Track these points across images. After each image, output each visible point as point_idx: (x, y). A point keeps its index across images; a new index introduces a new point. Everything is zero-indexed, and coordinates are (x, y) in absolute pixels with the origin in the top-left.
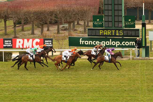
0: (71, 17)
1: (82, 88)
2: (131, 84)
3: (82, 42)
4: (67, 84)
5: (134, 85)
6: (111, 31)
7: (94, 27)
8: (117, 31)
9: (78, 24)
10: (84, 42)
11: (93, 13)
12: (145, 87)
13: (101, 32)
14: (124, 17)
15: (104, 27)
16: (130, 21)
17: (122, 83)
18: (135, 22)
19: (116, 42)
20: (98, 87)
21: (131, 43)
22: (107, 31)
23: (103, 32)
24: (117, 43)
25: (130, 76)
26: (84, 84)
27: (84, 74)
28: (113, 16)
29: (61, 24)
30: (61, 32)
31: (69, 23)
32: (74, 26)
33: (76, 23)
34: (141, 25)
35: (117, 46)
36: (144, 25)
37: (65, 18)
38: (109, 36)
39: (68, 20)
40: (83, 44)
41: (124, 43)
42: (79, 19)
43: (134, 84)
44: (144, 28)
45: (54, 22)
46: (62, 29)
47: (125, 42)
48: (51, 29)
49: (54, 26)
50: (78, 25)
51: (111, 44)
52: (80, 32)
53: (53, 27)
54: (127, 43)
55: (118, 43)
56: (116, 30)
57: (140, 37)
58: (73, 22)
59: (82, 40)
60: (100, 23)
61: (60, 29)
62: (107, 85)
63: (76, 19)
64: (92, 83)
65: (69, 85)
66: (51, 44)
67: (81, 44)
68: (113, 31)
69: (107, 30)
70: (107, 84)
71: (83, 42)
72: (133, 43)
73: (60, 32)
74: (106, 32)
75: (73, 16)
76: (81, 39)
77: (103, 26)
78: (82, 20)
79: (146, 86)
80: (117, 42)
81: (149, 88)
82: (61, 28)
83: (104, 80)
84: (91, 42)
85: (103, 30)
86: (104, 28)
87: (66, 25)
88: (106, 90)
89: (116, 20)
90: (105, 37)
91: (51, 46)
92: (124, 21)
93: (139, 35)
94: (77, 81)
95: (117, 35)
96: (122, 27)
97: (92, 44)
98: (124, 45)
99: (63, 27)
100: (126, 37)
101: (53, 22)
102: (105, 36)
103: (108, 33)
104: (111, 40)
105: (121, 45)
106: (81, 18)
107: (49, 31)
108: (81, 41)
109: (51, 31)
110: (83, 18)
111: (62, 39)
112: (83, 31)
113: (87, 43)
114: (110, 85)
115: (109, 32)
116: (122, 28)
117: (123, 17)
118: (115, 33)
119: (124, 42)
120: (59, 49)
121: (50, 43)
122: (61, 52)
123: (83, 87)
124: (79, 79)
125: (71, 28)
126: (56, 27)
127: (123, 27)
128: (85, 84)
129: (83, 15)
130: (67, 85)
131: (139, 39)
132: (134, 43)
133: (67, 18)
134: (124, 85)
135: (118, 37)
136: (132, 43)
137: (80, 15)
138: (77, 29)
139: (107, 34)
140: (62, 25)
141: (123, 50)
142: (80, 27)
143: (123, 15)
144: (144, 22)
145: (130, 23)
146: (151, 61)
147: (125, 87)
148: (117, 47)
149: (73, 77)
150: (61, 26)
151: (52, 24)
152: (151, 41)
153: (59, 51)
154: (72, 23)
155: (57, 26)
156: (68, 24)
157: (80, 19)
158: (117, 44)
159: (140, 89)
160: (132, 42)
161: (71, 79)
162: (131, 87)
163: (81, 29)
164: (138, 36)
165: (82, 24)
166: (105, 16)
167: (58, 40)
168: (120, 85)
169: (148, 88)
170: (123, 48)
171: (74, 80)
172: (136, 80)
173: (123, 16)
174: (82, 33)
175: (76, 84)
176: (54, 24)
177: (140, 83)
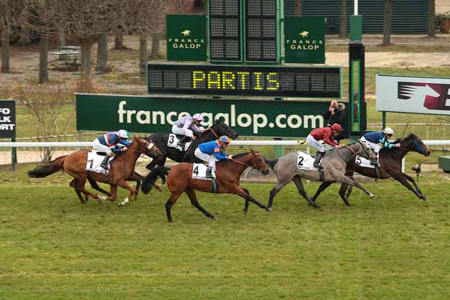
0: (90, 21)
1: (119, 285)
2: (306, 272)
3: (125, 116)
4: (65, 273)
5: (317, 277)
6: (236, 75)
7: (170, 59)
8: (258, 74)
9: (119, 46)
10: (134, 116)
11: (174, 8)
12: (356, 283)
13: (198, 76)
14: (282, 24)
15: (208, 60)
16: (304, 39)
17: (272, 270)
18: (324, 43)
19: (255, 115)
20: (182, 284)
21: (310, 120)
22: (221, 74)
23: (207, 76)
24: (258, 121)
25: (301, 244)
26: (128, 274)
27: (131, 236)
28: (243, 17)
29: (55, 45)
30: (52, 75)
31: (84, 42)
32: (103, 55)
33: (111, 45)
34: (348, 53)
35: (256, 131)
36: (357, 53)
37: (68, 23)
38: (229, 92)
39: (80, 33)
40: (129, 121)
41: (283, 121)
42: (119, 27)
43: (317, 273)
44: (356, 64)
45: (29, 41)
46: (59, 66)
47: (287, 117)
48: (14, 63)
49: (27, 55)
50: (118, 51)
51: (233, 124)
52: (126, 76)
53: (25, 59)
54: (295, 121)
55: (260, 121)
56: (252, 70)
57: (344, 98)
58: (100, 39)
59: (125, 108)
60: (195, 44)
61: (49, 66)
62: (217, 274)
63: (110, 29)
64: (159, 270)
65: (74, 275)
66: (9, 121)
67: (121, 120)
68: (243, 74)
69: (220, 70)
70: (214, 274)
71: (130, 113)
72: (318, 121)
73: (50, 77)
74: (216, 80)
75: (96, 16)
76: (123, 103)
77: (206, 57)
78: (130, 33)
79: (360, 281)
80: (256, 117)
81: (370, 289)
82: (54, 61)
83: (207, 257)
84: (162, 114)
85: (206, 69)
86: (207, 63)
87: (74, 52)
88: (210, 295)
89: (255, 32)
90: (211, 97)
91: (9, 127)
92: (283, 36)
93: (339, 89)
94: (103, 261)
95: (258, 88)
96: (275, 60)
97: (163, 122)
98: (284, 126)
99: (62, 58)
100: (289, 99)
101: (24, 37)
102: (214, 91)
103: (224, 81)
104: (233, 107)
105: (272, 125)
106: (128, 25)
107: (9, 73)
108: (121, 112)
109: (14, 73)
110: (135, 24)
111: (52, 105)
112: (135, 74)
113: (143, 117)
114: (226, 277)
115: (228, 77)
116: (277, 64)
117: (281, 20)
118: (251, 80)
119: (284, 116)
120: (39, 140)
121: (5, 117)
122: (49, 153)
123: (125, 284)
124: (110, 254)
125: (93, 64)
126: (34, 60)
127: (281, 59)
128: (134, 274)
129: (135, 14)
130: (66, 275)
131: (339, 106)
132: (321, 118)
133: (73, 23)
134: (276, 274)
135: (260, 98)
136: (313, 118)
137: (123, 13)
138: (116, 64)
139: (221, 86)
140: (59, 50)
141: (281, 146)
142: (126, 58)
143: (281, 14)
144: (357, 42)
145: (304, 43)
146: (380, 188)
147: (281, 284)
148: (255, 135)
149: (91, 246)
150: (53, 55)
151: (20, 45)
152: (384, 113)
153: (40, 149)
154: (96, 45)
155: (38, 55)
156: (79, 47)
157: (125, 27)
158: (256, 125)
159: (338, 291)
160: (311, 117)
161: (80, 254)
162: (305, 285)
163: (130, 66)
164: (336, 95)
165: (132, 47)
166: (211, 16)
167: (35, 108)
168: (265, 276)
169: (368, 286)
170: (280, 139)
171: (90, 257)
172: (325, 257)
173: (278, 18)
174: (134, 82)
175: (99, 272)
176: (27, 45)
177: (338, 268)
